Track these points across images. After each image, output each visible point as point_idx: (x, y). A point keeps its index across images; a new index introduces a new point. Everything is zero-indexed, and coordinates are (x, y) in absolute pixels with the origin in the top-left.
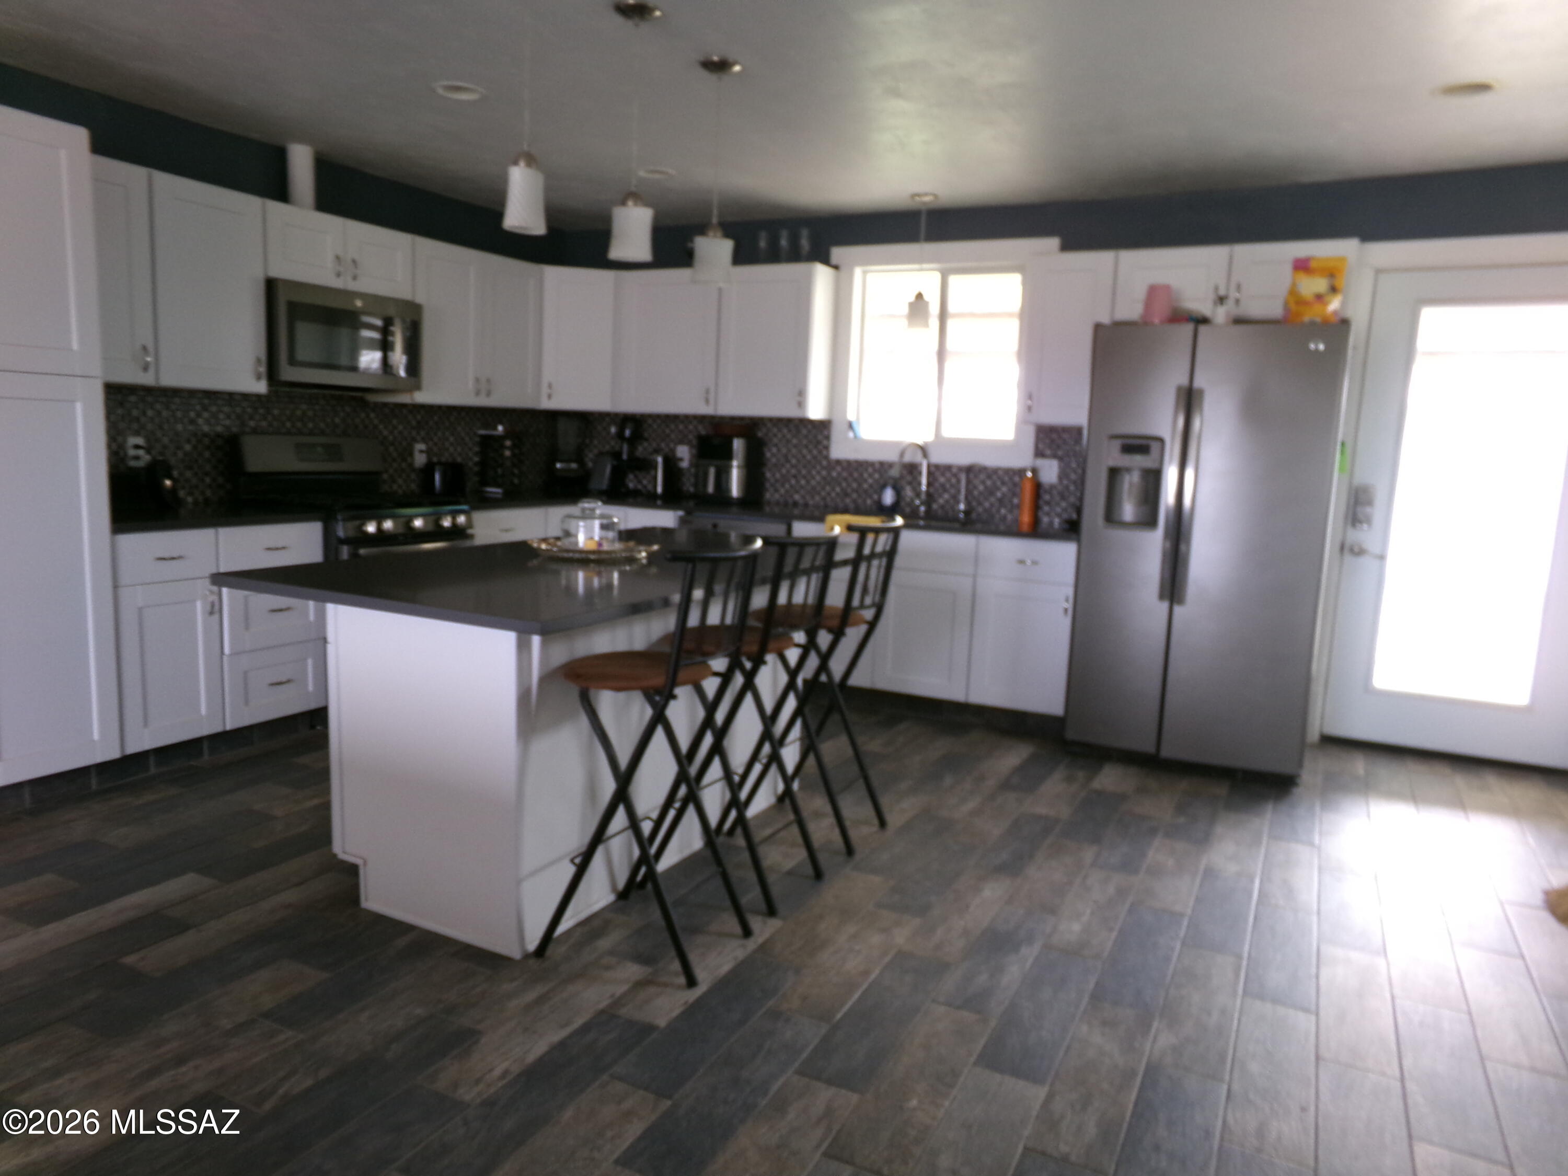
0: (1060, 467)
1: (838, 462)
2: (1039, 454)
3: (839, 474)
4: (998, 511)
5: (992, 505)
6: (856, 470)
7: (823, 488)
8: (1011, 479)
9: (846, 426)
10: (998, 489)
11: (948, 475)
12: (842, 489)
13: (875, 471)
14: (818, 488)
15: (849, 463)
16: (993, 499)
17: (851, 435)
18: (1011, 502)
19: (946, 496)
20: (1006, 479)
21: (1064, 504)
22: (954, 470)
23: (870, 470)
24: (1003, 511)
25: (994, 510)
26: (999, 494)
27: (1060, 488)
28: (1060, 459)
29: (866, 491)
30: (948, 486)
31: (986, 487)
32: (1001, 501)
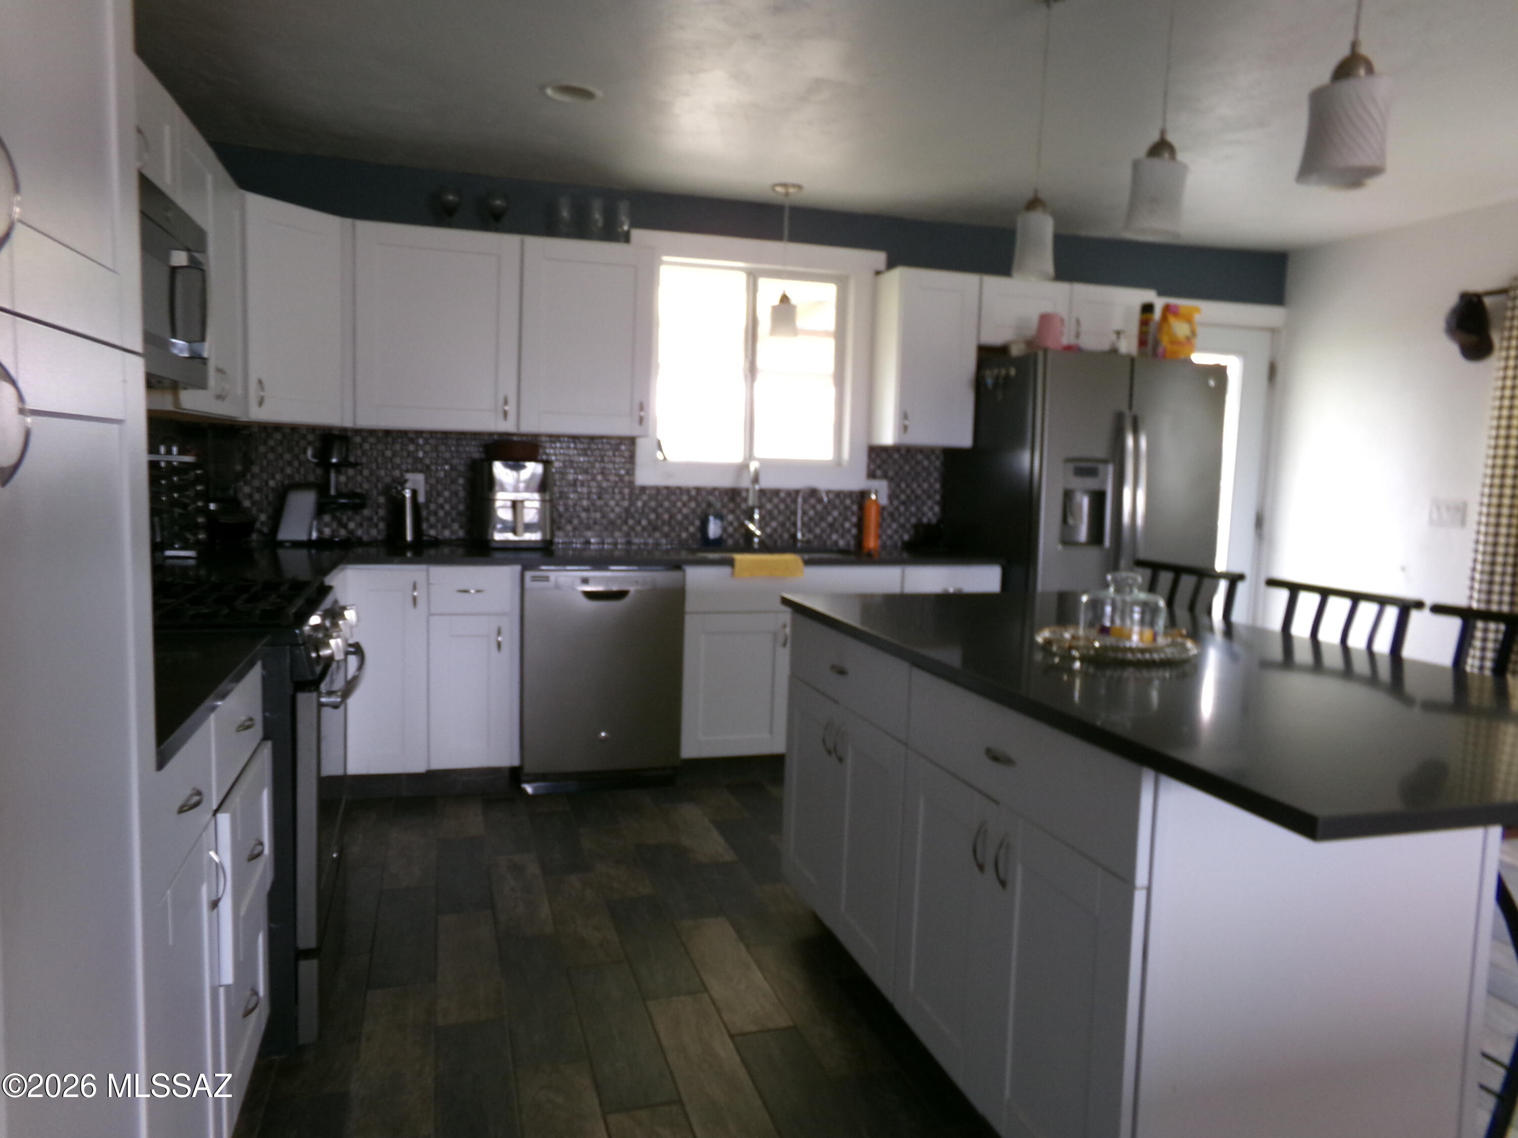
0: (890, 487)
1: (643, 489)
2: (871, 475)
3: (645, 504)
4: (829, 537)
5: (823, 531)
6: (667, 498)
7: (626, 522)
8: (842, 502)
9: (655, 444)
10: (829, 513)
11: (776, 500)
12: (650, 522)
13: (691, 499)
14: (619, 522)
15: (658, 489)
16: (824, 525)
17: (659, 456)
18: (842, 526)
19: (774, 524)
20: (837, 502)
21: (894, 526)
22: (782, 495)
23: (685, 498)
24: (835, 537)
25: (825, 536)
26: (830, 519)
27: (891, 509)
28: (890, 480)
29: (680, 523)
30: (776, 512)
31: (817, 513)
32: (831, 525)
